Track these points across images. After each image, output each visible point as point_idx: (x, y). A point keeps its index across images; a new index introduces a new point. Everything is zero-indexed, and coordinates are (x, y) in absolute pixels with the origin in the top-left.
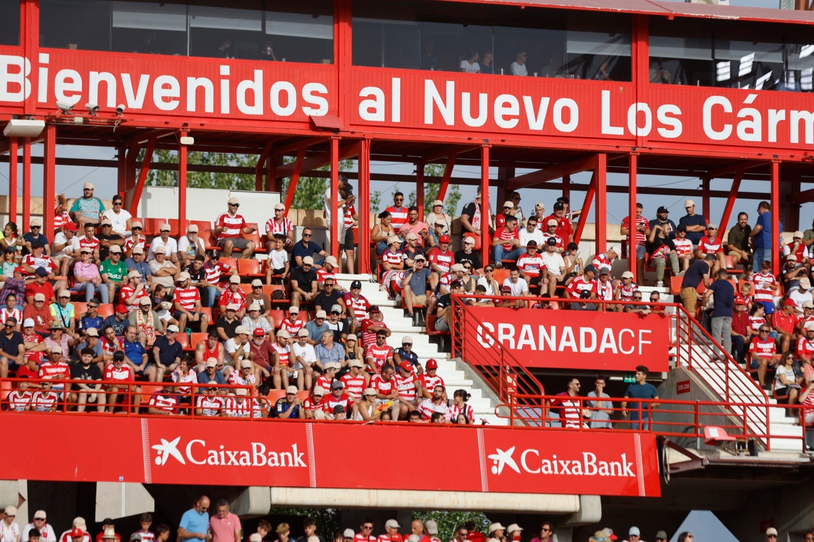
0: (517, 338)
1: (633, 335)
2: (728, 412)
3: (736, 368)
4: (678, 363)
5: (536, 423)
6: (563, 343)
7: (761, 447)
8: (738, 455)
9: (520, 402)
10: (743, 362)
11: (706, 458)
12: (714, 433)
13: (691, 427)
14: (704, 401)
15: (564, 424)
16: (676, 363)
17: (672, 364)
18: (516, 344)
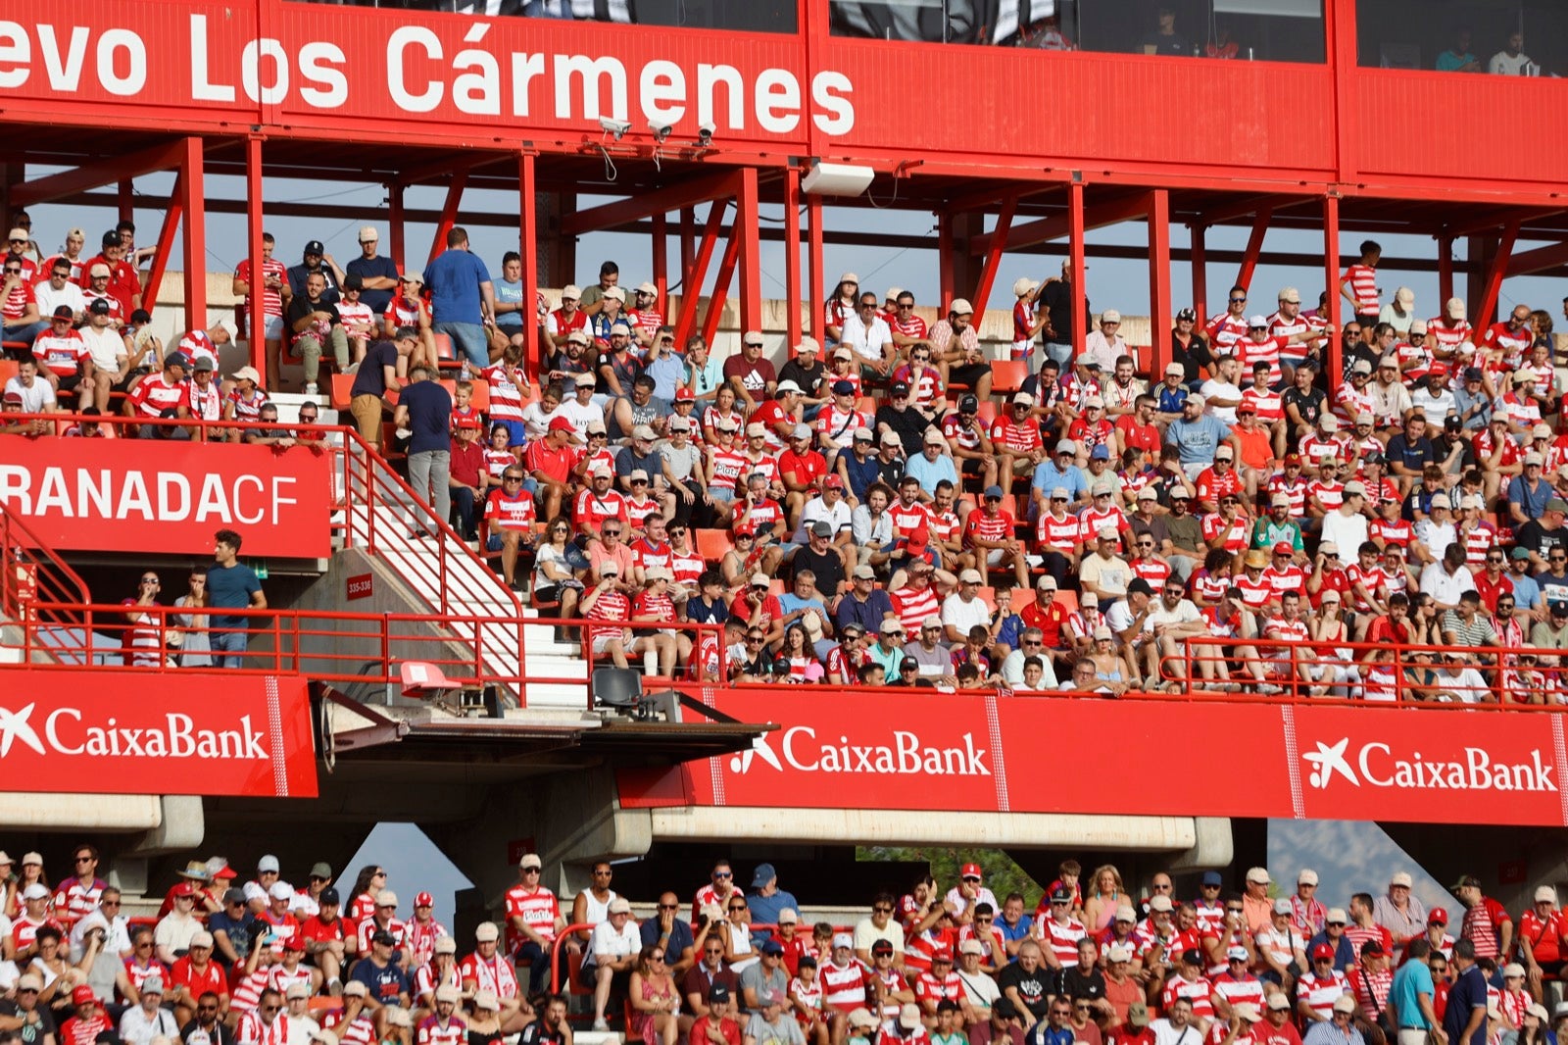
0: (35, 492)
1: (261, 488)
2: (446, 634)
3: (460, 549)
4: (347, 541)
5: (74, 656)
6: (126, 504)
7: (510, 699)
8: (466, 715)
9: (43, 616)
10: (474, 538)
11: (405, 723)
12: (419, 674)
13: (375, 663)
14: (400, 613)
15: (129, 659)
16: (345, 540)
17: (337, 542)
18: (34, 505)
